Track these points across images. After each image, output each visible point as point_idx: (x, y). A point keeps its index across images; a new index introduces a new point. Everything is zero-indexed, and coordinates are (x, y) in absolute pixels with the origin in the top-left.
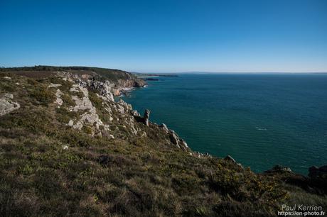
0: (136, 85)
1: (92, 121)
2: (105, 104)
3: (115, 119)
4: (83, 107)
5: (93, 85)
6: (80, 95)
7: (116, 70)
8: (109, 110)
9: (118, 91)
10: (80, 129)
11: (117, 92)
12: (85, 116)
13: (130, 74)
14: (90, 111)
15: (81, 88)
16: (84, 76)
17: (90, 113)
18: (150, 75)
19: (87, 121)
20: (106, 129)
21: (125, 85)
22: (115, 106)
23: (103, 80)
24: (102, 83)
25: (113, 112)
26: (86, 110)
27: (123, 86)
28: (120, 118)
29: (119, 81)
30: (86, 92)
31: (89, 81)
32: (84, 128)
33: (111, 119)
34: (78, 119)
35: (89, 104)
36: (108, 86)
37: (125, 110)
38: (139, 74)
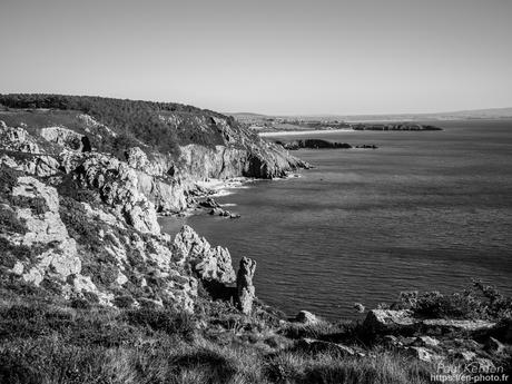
0: (256, 169)
1: (63, 272)
2: (108, 237)
3: (133, 279)
4: (44, 238)
5: (80, 170)
6: (38, 208)
7: (172, 108)
8: (120, 254)
9: (179, 193)
10: (37, 284)
11: (175, 197)
12: (47, 258)
13: (230, 120)
14: (61, 247)
15: (40, 186)
16: (49, 133)
17: (59, 252)
18: (317, 125)
19: (52, 269)
20: (102, 302)
21: (208, 166)
22: (140, 244)
23: (120, 148)
24: (115, 163)
25: (133, 261)
26: (51, 245)
27: (200, 171)
28: (152, 281)
29: (186, 151)
30: (52, 197)
31: (68, 153)
32: (46, 283)
33: (122, 279)
34: (34, 262)
35: (60, 232)
36: (140, 174)
37: (175, 259)
38: (268, 123)
